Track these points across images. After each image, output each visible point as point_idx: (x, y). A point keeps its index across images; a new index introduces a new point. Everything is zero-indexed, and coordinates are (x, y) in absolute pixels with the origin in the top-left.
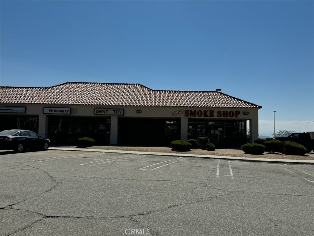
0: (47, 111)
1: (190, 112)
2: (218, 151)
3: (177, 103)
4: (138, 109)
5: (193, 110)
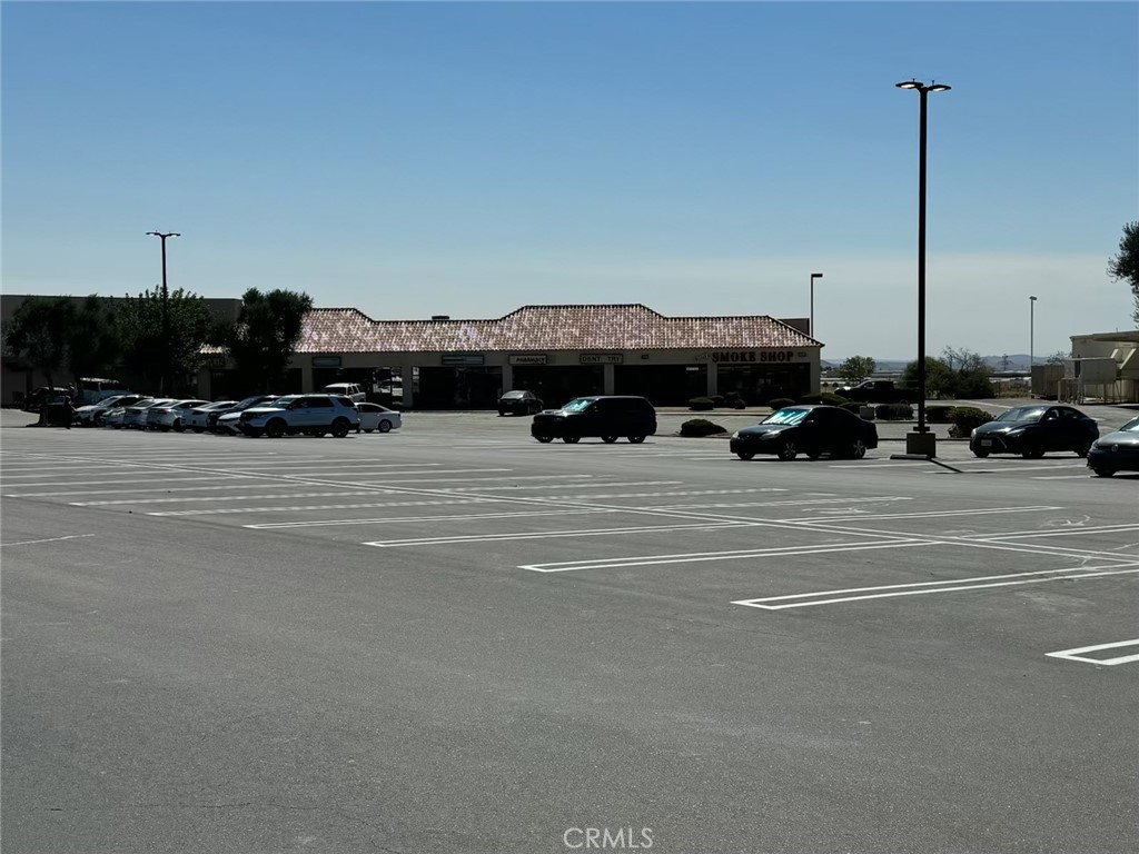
0: (514, 360)
3: (702, 343)
4: (644, 353)
5: (725, 352)
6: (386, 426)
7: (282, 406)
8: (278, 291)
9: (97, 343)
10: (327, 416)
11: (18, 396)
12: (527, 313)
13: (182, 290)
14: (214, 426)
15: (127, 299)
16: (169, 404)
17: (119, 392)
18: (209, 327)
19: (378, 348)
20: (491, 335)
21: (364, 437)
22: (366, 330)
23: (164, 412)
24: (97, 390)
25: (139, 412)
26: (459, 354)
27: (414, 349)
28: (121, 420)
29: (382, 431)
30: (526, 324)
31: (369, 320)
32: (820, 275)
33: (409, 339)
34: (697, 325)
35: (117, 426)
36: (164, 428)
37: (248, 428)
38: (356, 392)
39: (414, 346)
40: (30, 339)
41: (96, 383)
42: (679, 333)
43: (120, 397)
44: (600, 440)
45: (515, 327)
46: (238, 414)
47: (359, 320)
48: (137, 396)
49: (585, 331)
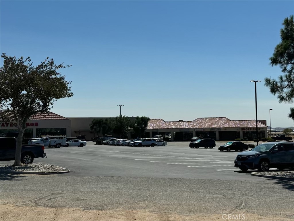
0: (196, 130)
1: (243, 129)
2: (249, 141)
3: (239, 126)
4: (225, 128)
5: (244, 128)
6: (164, 145)
7: (141, 141)
8: (143, 117)
9: (107, 128)
10: (150, 143)
11: (92, 138)
12: (199, 119)
13: (125, 116)
14: (129, 145)
15: (114, 118)
16: (121, 140)
17: (112, 137)
18: (130, 123)
19: (166, 128)
20: (191, 124)
21: (159, 147)
22: (163, 124)
23: (120, 142)
24: (107, 137)
25: (115, 142)
26: (184, 129)
27: (174, 128)
28: (111, 144)
29: (163, 146)
30: (199, 122)
31: (164, 121)
32: (272, 109)
33: (173, 126)
34: (238, 122)
35: (111, 145)
36: (120, 145)
37: (135, 145)
38: (161, 137)
39: (174, 127)
40: (95, 127)
41: (107, 136)
42: (234, 124)
43: (112, 139)
44: (204, 148)
45: (196, 123)
46: (133, 143)
47: (162, 121)
48: (115, 139)
49: (212, 124)
